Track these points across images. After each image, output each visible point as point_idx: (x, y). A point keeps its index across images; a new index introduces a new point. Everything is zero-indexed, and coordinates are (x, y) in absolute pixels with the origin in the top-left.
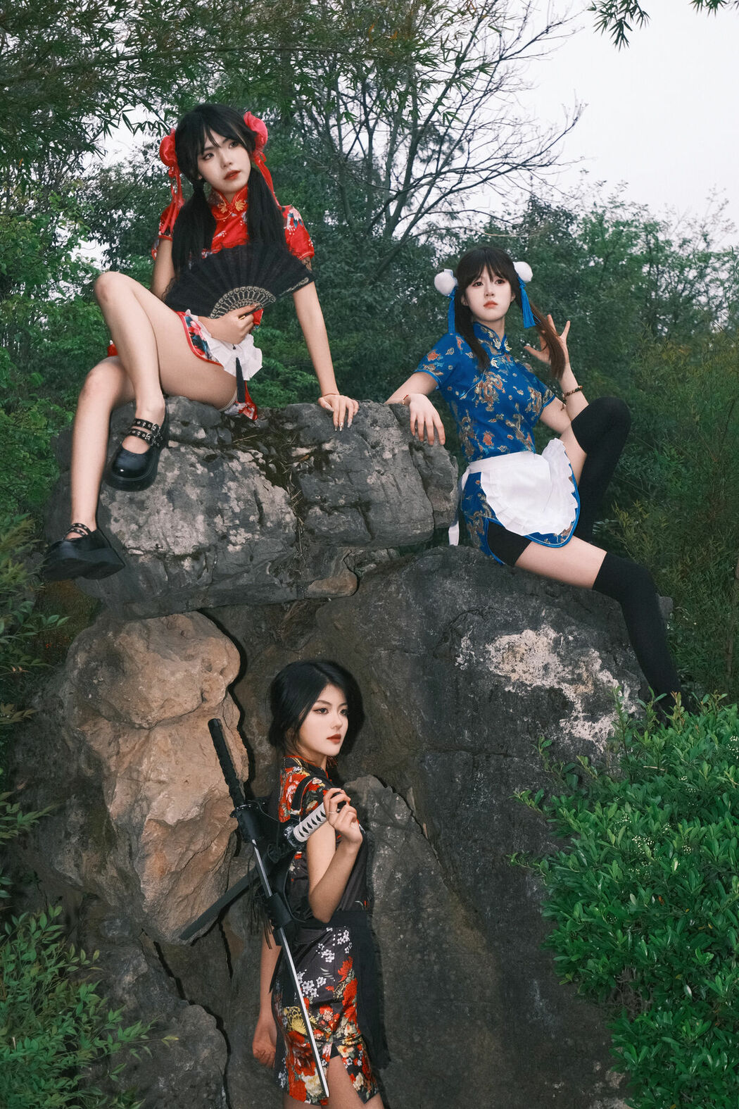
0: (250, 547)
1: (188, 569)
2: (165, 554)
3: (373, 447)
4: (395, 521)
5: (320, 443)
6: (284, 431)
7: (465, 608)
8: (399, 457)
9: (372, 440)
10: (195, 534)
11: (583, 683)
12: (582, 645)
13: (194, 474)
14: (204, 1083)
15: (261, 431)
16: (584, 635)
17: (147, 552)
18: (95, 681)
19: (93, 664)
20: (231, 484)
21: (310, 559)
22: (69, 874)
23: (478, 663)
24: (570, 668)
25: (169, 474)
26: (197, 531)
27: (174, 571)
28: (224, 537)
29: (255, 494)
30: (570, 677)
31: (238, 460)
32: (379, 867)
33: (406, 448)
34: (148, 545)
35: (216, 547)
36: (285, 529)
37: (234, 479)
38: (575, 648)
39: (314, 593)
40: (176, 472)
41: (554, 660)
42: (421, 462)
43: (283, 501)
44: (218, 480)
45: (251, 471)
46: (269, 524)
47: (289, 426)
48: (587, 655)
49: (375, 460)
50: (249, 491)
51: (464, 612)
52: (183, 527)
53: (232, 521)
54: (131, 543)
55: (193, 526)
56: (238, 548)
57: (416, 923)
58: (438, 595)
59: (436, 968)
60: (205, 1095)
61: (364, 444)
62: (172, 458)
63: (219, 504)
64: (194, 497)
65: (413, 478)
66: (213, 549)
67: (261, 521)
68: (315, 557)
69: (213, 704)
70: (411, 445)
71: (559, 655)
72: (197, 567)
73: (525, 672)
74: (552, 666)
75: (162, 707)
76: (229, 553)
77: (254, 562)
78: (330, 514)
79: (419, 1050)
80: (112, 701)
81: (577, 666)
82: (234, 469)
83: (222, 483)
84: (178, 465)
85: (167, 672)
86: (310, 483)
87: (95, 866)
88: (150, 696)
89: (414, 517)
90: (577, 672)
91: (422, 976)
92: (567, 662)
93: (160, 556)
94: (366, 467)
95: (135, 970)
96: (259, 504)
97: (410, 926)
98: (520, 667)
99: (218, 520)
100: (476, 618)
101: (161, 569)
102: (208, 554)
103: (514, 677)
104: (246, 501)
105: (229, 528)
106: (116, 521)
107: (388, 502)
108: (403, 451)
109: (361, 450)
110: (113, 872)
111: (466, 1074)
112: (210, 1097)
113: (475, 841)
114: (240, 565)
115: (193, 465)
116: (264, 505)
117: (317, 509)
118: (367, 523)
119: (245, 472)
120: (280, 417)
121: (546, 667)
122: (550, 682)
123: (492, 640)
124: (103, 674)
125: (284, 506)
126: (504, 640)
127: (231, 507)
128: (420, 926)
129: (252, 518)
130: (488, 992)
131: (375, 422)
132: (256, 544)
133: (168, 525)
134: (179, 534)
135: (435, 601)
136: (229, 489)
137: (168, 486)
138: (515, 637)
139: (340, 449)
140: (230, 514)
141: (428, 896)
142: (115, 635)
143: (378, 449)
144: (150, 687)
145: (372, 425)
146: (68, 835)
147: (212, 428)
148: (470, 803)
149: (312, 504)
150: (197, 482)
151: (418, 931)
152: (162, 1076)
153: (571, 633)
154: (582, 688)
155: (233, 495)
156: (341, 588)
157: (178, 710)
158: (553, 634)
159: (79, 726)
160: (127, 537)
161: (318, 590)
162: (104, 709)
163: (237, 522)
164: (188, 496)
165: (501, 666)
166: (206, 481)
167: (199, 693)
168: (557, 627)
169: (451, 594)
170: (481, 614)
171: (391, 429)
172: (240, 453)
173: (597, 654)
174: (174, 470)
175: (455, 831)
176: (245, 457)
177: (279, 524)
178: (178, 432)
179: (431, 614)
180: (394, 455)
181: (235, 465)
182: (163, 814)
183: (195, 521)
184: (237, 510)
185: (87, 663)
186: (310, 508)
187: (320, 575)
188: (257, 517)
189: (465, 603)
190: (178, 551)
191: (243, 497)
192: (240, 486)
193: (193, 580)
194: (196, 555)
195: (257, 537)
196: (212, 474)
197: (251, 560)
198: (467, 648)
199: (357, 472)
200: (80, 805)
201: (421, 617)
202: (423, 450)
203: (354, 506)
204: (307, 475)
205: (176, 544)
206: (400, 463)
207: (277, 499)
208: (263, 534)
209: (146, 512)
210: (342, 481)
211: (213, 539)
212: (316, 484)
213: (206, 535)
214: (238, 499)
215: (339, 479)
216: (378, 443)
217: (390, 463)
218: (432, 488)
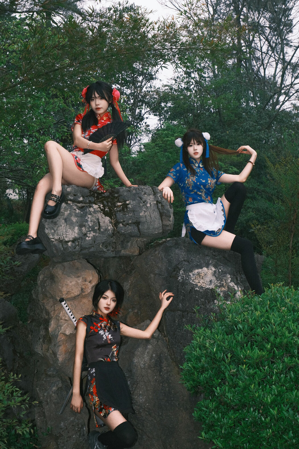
0: (94, 239)
1: (70, 246)
2: (62, 241)
3: (144, 202)
4: (148, 228)
5: (125, 201)
6: (114, 197)
7: (182, 259)
8: (152, 206)
9: (143, 200)
10: (74, 233)
11: (224, 287)
12: (224, 273)
13: (75, 213)
14: (77, 425)
15: (107, 197)
16: (225, 270)
17: (56, 240)
18: (45, 285)
19: (45, 279)
20: (89, 216)
21: (120, 242)
22: (39, 352)
23: (186, 279)
24: (219, 281)
25: (66, 213)
27: (65, 246)
28: (85, 235)
29: (98, 219)
30: (219, 285)
31: (93, 208)
32: (148, 352)
33: (155, 202)
34: (56, 237)
36: (108, 232)
37: (90, 214)
38: (222, 274)
39: (123, 254)
40: (69, 212)
41: (214, 278)
42: (160, 207)
43: (108, 222)
44: (84, 215)
45: (98, 211)
46: (102, 230)
47: (116, 195)
48: (226, 277)
49: (144, 207)
50: (96, 219)
51: (182, 261)
52: (69, 231)
53: (88, 229)
54: (51, 237)
55: (73, 231)
56: (90, 238)
57: (160, 373)
58: (173, 255)
59: (167, 389)
60: (77, 429)
61: (141, 201)
62: (67, 207)
63: (84, 223)
64: (74, 221)
65: (156, 213)
66: (81, 239)
67: (99, 229)
68: (122, 241)
69: (86, 293)
70: (157, 201)
71: (216, 276)
72: (74, 245)
73: (203, 283)
74: (213, 281)
75: (67, 294)
76: (86, 240)
77: (96, 243)
78: (125, 226)
79: (161, 418)
80: (50, 292)
81: (222, 281)
82: (91, 211)
83: (86, 216)
84: (69, 209)
85: (69, 282)
86: (120, 215)
87: (46, 349)
88: (62, 290)
89: (155, 227)
90: (222, 283)
91: (162, 391)
92: (219, 279)
93: (60, 241)
94: (140, 209)
95: (57, 386)
96: (99, 223)
97: (158, 374)
98: (201, 281)
99: (83, 229)
100: (186, 263)
101: (61, 246)
102: (79, 240)
103: (199, 284)
104: (94, 222)
105: (87, 232)
106: (47, 229)
107: (146, 222)
108: (154, 204)
109: (139, 203)
110: (51, 352)
111: (177, 427)
112: (79, 430)
113: (181, 343)
114: (91, 244)
115: (75, 210)
116: (101, 223)
117: (121, 225)
118: (139, 229)
119: (95, 212)
120: (113, 192)
121: (211, 281)
122: (212, 286)
123: (192, 271)
124: (48, 282)
125: (108, 223)
126: (196, 271)
127: (88, 224)
128: (162, 373)
129: (96, 228)
130: (185, 398)
131: (145, 193)
132: (97, 237)
133: (64, 231)
134: (68, 234)
135: (172, 257)
136: (88, 218)
137: (65, 217)
138: (200, 270)
139: (132, 203)
140: (88, 226)
141: (164, 363)
142: (52, 269)
144: (62, 287)
145: (144, 194)
146: (40, 339)
147: (86, 197)
148: (180, 330)
149: (119, 223)
150: (76, 215)
151: (161, 375)
152: (63, 422)
153: (220, 269)
154: (223, 289)
155: (89, 220)
156: (133, 252)
157: (72, 295)
158: (214, 269)
159: (42, 300)
160: (50, 235)
161: (125, 253)
162: (48, 294)
163: (90, 229)
164: (72, 220)
165: (195, 281)
166: (79, 215)
167: (80, 289)
168: (215, 266)
169: (178, 255)
170: (188, 262)
171: (151, 196)
172: (94, 205)
173: (229, 276)
174: (68, 211)
175: (174, 340)
176: (95, 206)
177: (106, 230)
178: (72, 198)
179: (170, 262)
180: (151, 205)
181: (91, 209)
182: (65, 331)
183: (74, 229)
184: (91, 225)
185: (43, 279)
186: (119, 224)
187: (124, 248)
188: (98, 227)
189: (183, 258)
190: (67, 239)
191: (93, 220)
192: (93, 217)
193: (72, 250)
194: (74, 241)
195: (97, 234)
196: (82, 213)
197: (94, 243)
198: (182, 274)
199: (137, 211)
200: (44, 328)
201: (166, 263)
202: (161, 203)
203: (134, 223)
204: (119, 212)
205: (66, 237)
206: (152, 208)
207: (106, 221)
208: (99, 234)
209: (57, 226)
210: (131, 214)
211: (81, 235)
212: (122, 215)
213: (78, 234)
214: (91, 221)
215: (130, 214)
216: (145, 201)
217: (149, 208)
218: (164, 217)
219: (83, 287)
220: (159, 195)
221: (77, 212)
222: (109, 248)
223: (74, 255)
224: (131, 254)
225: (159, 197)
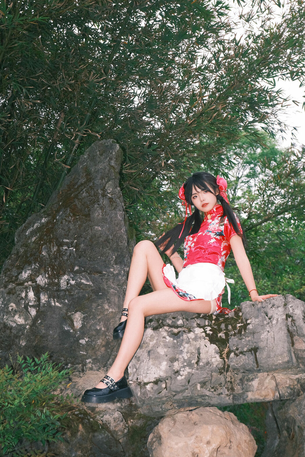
0: (189, 377)
1: (149, 389)
2: (140, 383)
3: (269, 319)
4: (268, 357)
5: (246, 321)
8: (280, 322)
10: (158, 371)
13: (164, 342)
18: (153, 448)
20: (186, 345)
21: (238, 381)
25: (151, 343)
26: (160, 370)
28: (177, 372)
29: (199, 349)
31: (194, 332)
33: (284, 317)
34: (135, 378)
35: (171, 377)
36: (210, 366)
37: (188, 342)
39: (251, 399)
40: (155, 342)
42: (289, 323)
43: (214, 351)
44: (179, 344)
45: (200, 338)
46: (202, 364)
47: (241, 314)
49: (268, 326)
50: (196, 348)
52: (152, 368)
53: (183, 364)
55: (159, 367)
56: (183, 377)
61: (265, 317)
62: (154, 334)
63: (177, 356)
64: (162, 353)
65: (283, 333)
66: (169, 378)
67: (197, 363)
68: (241, 380)
70: (287, 315)
76: (177, 380)
77: (190, 384)
78: (238, 356)
82: (189, 338)
83: (181, 345)
84: (156, 338)
85: (173, 443)
89: (277, 354)
94: (262, 329)
96: (199, 354)
99: (176, 364)
102: (166, 381)
104: (192, 353)
105: (181, 367)
106: (130, 368)
107: (267, 347)
108: (282, 319)
109: (263, 321)
114: (183, 386)
116: (201, 354)
118: (256, 359)
119: (196, 338)
124: (156, 444)
125: (213, 354)
127: (183, 357)
129: (193, 361)
131: (273, 306)
132: (193, 374)
133: (146, 368)
134: (148, 372)
136: (184, 348)
137: (149, 348)
139: (254, 322)
140: (182, 360)
143: (272, 319)
144: (165, 451)
145: (271, 308)
149: (231, 352)
150: (166, 346)
155: (185, 350)
156: (266, 396)
160: (131, 375)
161: (253, 398)
163: (185, 364)
164: (158, 353)
166: (170, 345)
171: (279, 308)
172: (196, 329)
174: (154, 340)
176: (199, 331)
177: (208, 364)
178: (170, 322)
180: (277, 322)
181: (191, 335)
183: (161, 365)
184: (186, 358)
187: (247, 389)
188: (196, 361)
190: (146, 381)
191: (190, 351)
192: (191, 346)
193: (153, 395)
194: (156, 382)
195: (194, 371)
196: (175, 341)
197: (188, 383)
199: (258, 333)
202: (292, 317)
203: (250, 350)
204: (232, 337)
205: (146, 377)
206: (279, 325)
207: (210, 351)
208: (197, 369)
209: (139, 362)
210: (250, 338)
211: (169, 374)
212: (236, 341)
213: (166, 372)
214: (187, 353)
215: (248, 337)
216: (272, 316)
217: (274, 326)
218: (296, 337)
219: (197, 451)
220: (290, 305)
221: (167, 341)
222: (220, 391)
223: (164, 404)
224: (261, 398)
225: (291, 309)
